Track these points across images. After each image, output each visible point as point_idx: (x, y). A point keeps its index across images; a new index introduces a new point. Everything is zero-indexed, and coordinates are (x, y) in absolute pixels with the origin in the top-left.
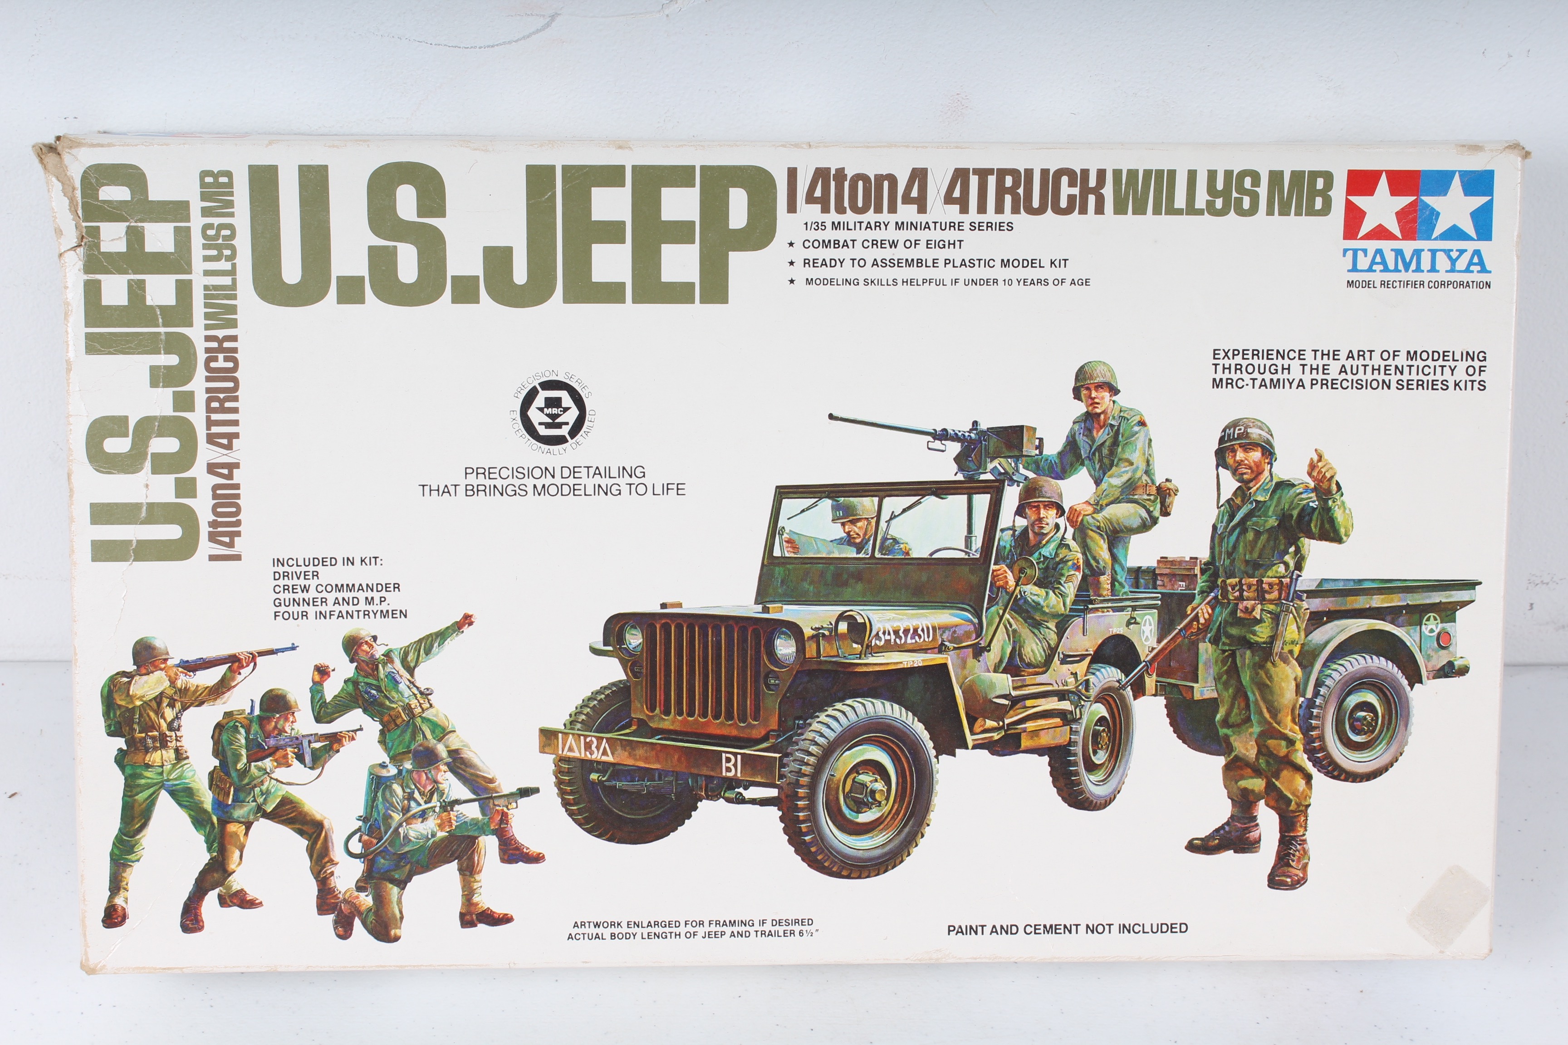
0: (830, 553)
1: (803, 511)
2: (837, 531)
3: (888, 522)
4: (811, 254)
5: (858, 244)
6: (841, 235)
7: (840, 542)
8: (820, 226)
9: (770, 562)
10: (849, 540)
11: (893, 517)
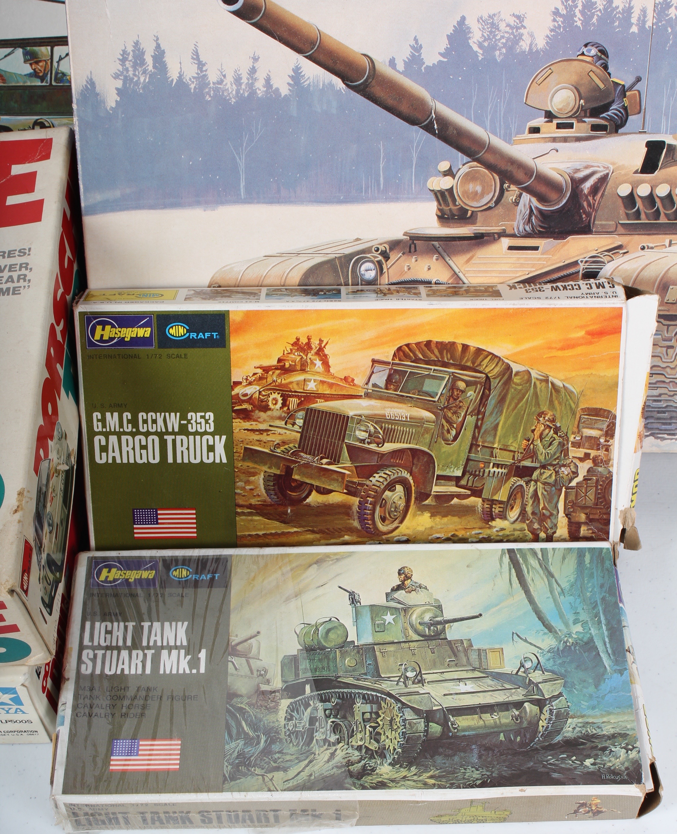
0: (25, 82)
1: (6, 56)
2: (27, 69)
3: (58, 62)
7: (30, 75)
10: (35, 74)
11: (61, 59)
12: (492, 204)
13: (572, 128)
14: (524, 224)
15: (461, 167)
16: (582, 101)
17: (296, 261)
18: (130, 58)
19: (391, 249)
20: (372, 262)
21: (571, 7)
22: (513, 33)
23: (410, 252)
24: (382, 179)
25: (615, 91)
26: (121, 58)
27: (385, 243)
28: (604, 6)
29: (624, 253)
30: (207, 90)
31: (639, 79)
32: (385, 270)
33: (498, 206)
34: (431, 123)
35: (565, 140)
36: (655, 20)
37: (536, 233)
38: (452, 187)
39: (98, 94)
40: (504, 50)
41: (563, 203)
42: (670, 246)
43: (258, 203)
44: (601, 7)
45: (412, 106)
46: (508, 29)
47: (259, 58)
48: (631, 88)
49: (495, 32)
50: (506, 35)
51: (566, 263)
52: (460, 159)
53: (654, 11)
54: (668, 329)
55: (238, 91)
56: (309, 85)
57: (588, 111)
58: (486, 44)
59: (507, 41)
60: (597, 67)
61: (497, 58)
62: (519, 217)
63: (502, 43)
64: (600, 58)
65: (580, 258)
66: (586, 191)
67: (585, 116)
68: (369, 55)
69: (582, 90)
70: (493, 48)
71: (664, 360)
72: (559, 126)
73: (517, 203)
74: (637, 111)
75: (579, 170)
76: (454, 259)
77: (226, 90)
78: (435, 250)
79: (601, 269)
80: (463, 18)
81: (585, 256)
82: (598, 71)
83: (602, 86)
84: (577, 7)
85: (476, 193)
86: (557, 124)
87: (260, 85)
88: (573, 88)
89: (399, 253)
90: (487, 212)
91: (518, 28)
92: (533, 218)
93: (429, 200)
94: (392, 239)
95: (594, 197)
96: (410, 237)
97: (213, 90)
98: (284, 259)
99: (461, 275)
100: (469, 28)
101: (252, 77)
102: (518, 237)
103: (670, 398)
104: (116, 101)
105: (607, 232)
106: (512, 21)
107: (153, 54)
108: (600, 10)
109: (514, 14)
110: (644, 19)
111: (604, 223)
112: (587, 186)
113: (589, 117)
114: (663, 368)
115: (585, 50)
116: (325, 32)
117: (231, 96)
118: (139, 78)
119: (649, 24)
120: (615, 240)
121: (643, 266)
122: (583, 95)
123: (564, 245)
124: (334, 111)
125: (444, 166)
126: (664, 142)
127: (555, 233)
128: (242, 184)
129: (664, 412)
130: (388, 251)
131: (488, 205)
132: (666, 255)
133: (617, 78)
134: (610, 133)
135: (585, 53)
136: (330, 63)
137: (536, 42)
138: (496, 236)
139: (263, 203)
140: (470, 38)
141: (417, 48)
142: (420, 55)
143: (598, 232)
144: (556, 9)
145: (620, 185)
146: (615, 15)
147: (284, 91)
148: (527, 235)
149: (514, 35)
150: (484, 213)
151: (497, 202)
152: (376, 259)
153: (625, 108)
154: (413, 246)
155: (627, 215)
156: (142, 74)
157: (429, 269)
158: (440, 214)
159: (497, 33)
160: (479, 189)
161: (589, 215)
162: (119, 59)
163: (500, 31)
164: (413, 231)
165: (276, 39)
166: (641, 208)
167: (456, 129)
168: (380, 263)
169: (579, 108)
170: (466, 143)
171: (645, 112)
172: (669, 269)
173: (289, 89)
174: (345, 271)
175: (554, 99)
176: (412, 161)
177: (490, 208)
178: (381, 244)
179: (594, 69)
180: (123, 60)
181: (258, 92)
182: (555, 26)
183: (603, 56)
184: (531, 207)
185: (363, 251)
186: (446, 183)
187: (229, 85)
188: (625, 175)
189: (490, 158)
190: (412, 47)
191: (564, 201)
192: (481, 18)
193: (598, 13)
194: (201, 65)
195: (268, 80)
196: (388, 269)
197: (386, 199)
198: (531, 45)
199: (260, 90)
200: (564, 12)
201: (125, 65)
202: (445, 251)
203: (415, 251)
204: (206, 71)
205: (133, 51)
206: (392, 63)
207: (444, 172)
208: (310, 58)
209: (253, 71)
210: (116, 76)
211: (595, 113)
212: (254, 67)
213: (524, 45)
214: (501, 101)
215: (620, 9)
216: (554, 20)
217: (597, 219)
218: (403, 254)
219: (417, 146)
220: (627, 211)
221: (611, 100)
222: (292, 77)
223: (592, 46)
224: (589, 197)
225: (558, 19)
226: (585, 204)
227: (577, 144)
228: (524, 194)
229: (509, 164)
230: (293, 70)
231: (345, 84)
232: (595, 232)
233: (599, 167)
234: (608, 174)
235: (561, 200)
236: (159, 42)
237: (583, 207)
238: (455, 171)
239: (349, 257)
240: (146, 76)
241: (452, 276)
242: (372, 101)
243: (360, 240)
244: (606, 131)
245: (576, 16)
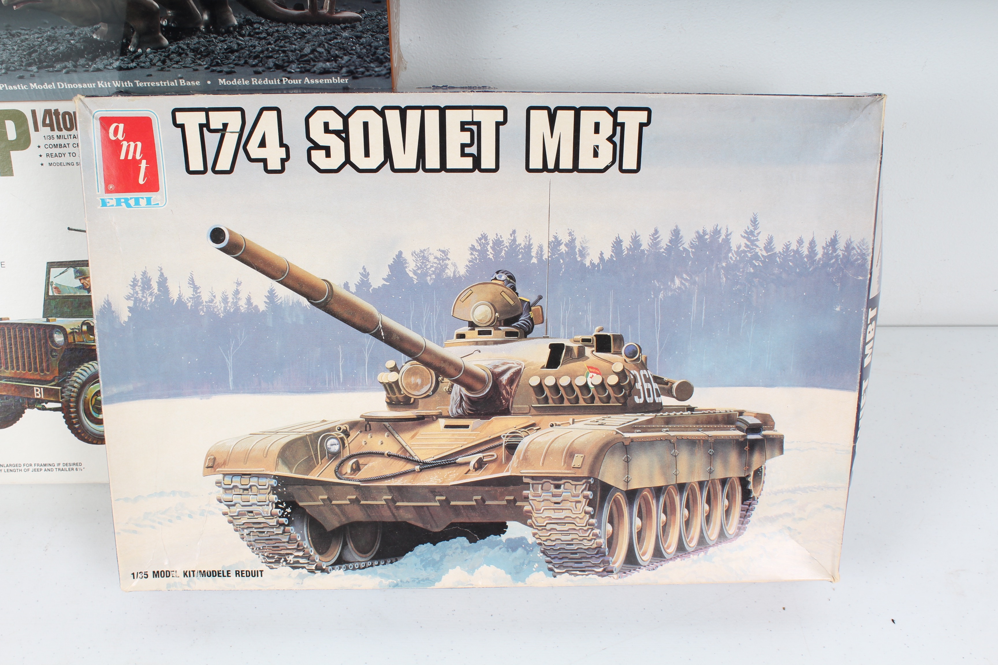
0: (75, 293)
1: (61, 274)
2: (78, 283)
4: (49, 151)
5: (71, 145)
6: (62, 141)
7: (80, 288)
8: (52, 137)
9: (48, 299)
10: (84, 287)
12: (430, 393)
13: (491, 334)
14: (456, 408)
15: (404, 364)
16: (497, 314)
17: (275, 438)
18: (139, 284)
19: (351, 428)
20: (336, 438)
21: (484, 244)
22: (440, 264)
23: (366, 430)
24: (341, 374)
25: (523, 306)
26: (132, 284)
27: (346, 424)
28: (510, 243)
29: (538, 429)
30: (201, 307)
31: (540, 298)
32: (346, 445)
33: (435, 394)
34: (379, 331)
35: (486, 343)
36: (550, 254)
37: (466, 415)
38: (398, 380)
39: (114, 312)
40: (434, 276)
41: (487, 391)
42: (573, 423)
43: (244, 393)
44: (508, 244)
45: (363, 318)
46: (436, 260)
47: (241, 283)
48: (535, 304)
49: (426, 263)
50: (435, 265)
51: (492, 437)
52: (403, 358)
53: (549, 247)
54: (575, 487)
55: (225, 308)
56: (281, 303)
57: (502, 321)
58: (419, 272)
59: (436, 269)
60: (508, 289)
61: (429, 282)
62: (452, 403)
63: (432, 271)
64: (509, 282)
65: (502, 434)
66: (504, 382)
67: (500, 325)
68: (328, 280)
69: (497, 306)
70: (425, 274)
71: (574, 512)
72: (480, 333)
73: (450, 392)
74: (540, 321)
75: (498, 366)
76: (402, 435)
77: (216, 307)
78: (386, 429)
79: (520, 442)
80: (400, 253)
81: (506, 432)
82: (508, 291)
83: (512, 303)
84: (489, 244)
85: (417, 385)
86: (479, 331)
87: (242, 303)
88: (490, 304)
89: (357, 431)
90: (427, 399)
91: (443, 260)
92: (464, 403)
93: (379, 390)
94: (351, 421)
95: (510, 386)
96: (365, 419)
97: (206, 307)
98: (266, 436)
99: (408, 448)
100: (405, 260)
101: (236, 297)
102: (452, 418)
103: (580, 542)
104: (129, 317)
105: (523, 413)
106: (439, 254)
107: (158, 281)
108: (507, 246)
109: (440, 250)
110: (541, 253)
111: (520, 406)
112: (505, 378)
113: (503, 326)
114: (573, 518)
115: (497, 276)
116: (292, 263)
117: (220, 311)
118: (147, 299)
119: (545, 257)
120: (531, 420)
121: (553, 439)
122: (497, 309)
123: (489, 424)
124: (302, 322)
125: (390, 364)
126: (563, 345)
127: (481, 414)
128: (231, 379)
129: (576, 553)
130: (348, 430)
131: (427, 394)
132: (571, 430)
133: (523, 297)
134: (521, 338)
135: (497, 278)
136: (297, 286)
137: (458, 270)
138: (435, 418)
139: (247, 393)
140: (406, 267)
141: (365, 275)
142: (368, 280)
143: (515, 413)
144: (472, 245)
145: (531, 377)
146: (519, 250)
147: (262, 307)
148: (459, 417)
149: (441, 265)
150: (424, 400)
151: (434, 391)
152: (339, 436)
153: (531, 319)
154: (368, 426)
155: (538, 400)
156: (149, 296)
157: (382, 443)
158: (389, 401)
159: (427, 263)
160: (419, 381)
161: (507, 400)
162: (131, 285)
163: (430, 262)
164: (368, 415)
165: (255, 269)
166: (549, 394)
167: (399, 336)
168: (342, 439)
169: (495, 319)
170: (407, 346)
171: (547, 322)
172: (574, 441)
173: (266, 306)
174: (315, 445)
175: (475, 312)
176: (365, 361)
177: (428, 396)
178: (342, 425)
179: (505, 290)
180: (134, 285)
181: (242, 308)
182: (473, 259)
183: (511, 280)
184: (461, 395)
185: (329, 430)
186: (392, 377)
187: (218, 304)
188: (534, 369)
189: (427, 358)
190: (362, 274)
191: (488, 390)
192: (415, 253)
193: (506, 249)
194: (196, 288)
195: (249, 300)
196: (349, 444)
197: (345, 389)
198: (454, 272)
199: (242, 307)
200: (479, 248)
201: (135, 289)
202: (394, 430)
203: (370, 429)
204: (200, 293)
205: (141, 278)
206: (346, 286)
207: (391, 368)
208: (281, 282)
209: (237, 292)
210: (128, 298)
211: (508, 323)
212: (237, 290)
213: (449, 272)
214: (433, 314)
215: (522, 246)
216: (472, 254)
217: (514, 403)
218: (361, 432)
219: (369, 349)
220: (537, 397)
221: (520, 313)
222: (267, 297)
223: (503, 273)
224: (507, 387)
225: (474, 253)
226: (504, 392)
227: (495, 346)
228: (455, 385)
229: (442, 362)
230: (268, 291)
231: (309, 302)
232: (513, 414)
233: (513, 363)
234: (521, 369)
235: (484, 389)
236: (163, 271)
237: (503, 395)
238: (399, 368)
239: (317, 435)
240: (152, 297)
241: (401, 449)
242: (332, 315)
243: (326, 421)
244: (518, 336)
245: (488, 251)
